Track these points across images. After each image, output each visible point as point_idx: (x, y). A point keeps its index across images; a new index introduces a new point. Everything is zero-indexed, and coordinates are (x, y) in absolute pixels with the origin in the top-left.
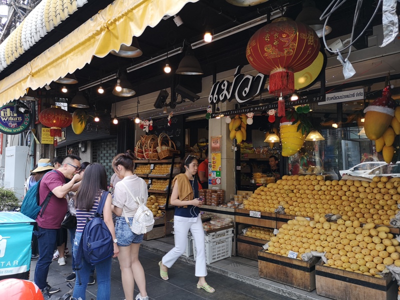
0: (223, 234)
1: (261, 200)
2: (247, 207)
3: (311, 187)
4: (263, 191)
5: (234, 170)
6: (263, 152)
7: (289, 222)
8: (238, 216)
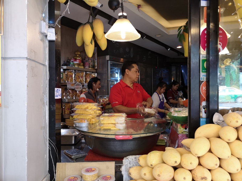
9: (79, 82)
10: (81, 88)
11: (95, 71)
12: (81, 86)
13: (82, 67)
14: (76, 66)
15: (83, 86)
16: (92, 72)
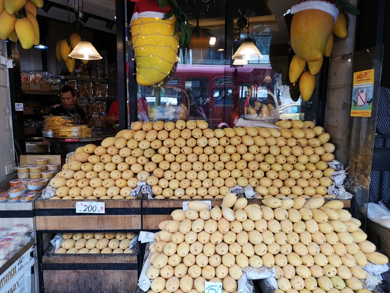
0: (12, 274)
1: (93, 174)
2: (62, 192)
3: (191, 142)
4: (93, 154)
5: (9, 111)
6: (34, 81)
7: (176, 214)
8: (42, 218)
9: (84, 95)
10: (86, 103)
11: (106, 81)
12: (86, 101)
13: (88, 77)
14: (79, 76)
15: (89, 100)
16: (102, 83)
